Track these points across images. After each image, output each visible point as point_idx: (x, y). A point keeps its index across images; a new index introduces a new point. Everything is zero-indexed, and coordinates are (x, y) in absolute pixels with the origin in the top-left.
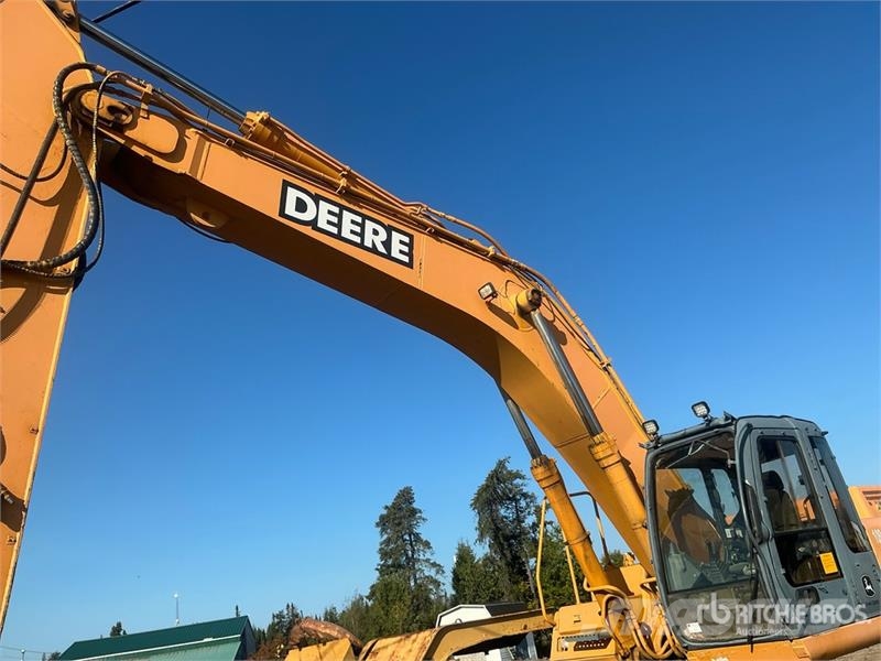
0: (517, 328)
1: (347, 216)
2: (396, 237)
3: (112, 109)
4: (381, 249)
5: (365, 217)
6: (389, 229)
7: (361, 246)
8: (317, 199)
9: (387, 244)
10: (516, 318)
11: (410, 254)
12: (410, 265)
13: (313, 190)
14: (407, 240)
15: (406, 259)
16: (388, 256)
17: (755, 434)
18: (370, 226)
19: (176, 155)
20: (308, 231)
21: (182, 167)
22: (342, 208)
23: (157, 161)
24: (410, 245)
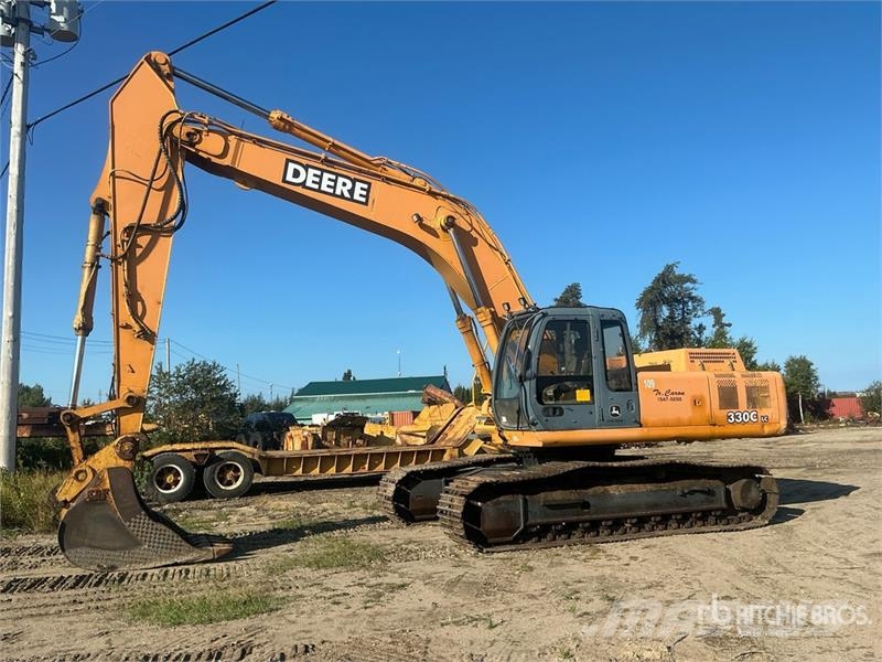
0: (438, 237)
1: (326, 176)
2: (359, 185)
3: (188, 134)
4: (347, 195)
5: (337, 175)
6: (354, 181)
7: (334, 195)
8: (306, 168)
9: (351, 192)
10: (440, 232)
11: (367, 197)
12: (366, 204)
13: (305, 162)
14: (366, 186)
15: (363, 200)
16: (352, 200)
17: (547, 319)
18: (341, 180)
19: (223, 155)
20: (299, 190)
21: (227, 162)
22: (323, 171)
23: (214, 160)
24: (368, 191)
